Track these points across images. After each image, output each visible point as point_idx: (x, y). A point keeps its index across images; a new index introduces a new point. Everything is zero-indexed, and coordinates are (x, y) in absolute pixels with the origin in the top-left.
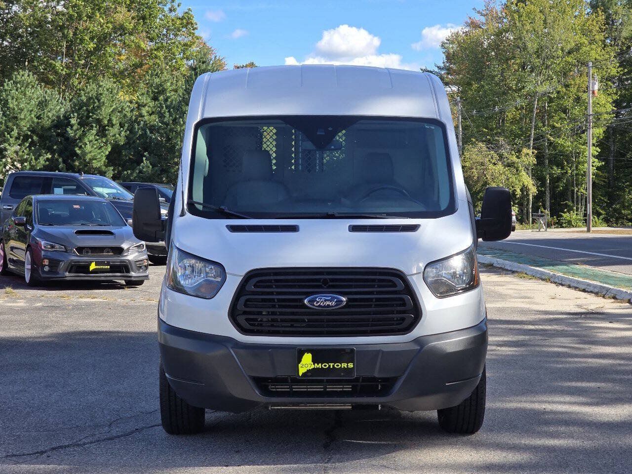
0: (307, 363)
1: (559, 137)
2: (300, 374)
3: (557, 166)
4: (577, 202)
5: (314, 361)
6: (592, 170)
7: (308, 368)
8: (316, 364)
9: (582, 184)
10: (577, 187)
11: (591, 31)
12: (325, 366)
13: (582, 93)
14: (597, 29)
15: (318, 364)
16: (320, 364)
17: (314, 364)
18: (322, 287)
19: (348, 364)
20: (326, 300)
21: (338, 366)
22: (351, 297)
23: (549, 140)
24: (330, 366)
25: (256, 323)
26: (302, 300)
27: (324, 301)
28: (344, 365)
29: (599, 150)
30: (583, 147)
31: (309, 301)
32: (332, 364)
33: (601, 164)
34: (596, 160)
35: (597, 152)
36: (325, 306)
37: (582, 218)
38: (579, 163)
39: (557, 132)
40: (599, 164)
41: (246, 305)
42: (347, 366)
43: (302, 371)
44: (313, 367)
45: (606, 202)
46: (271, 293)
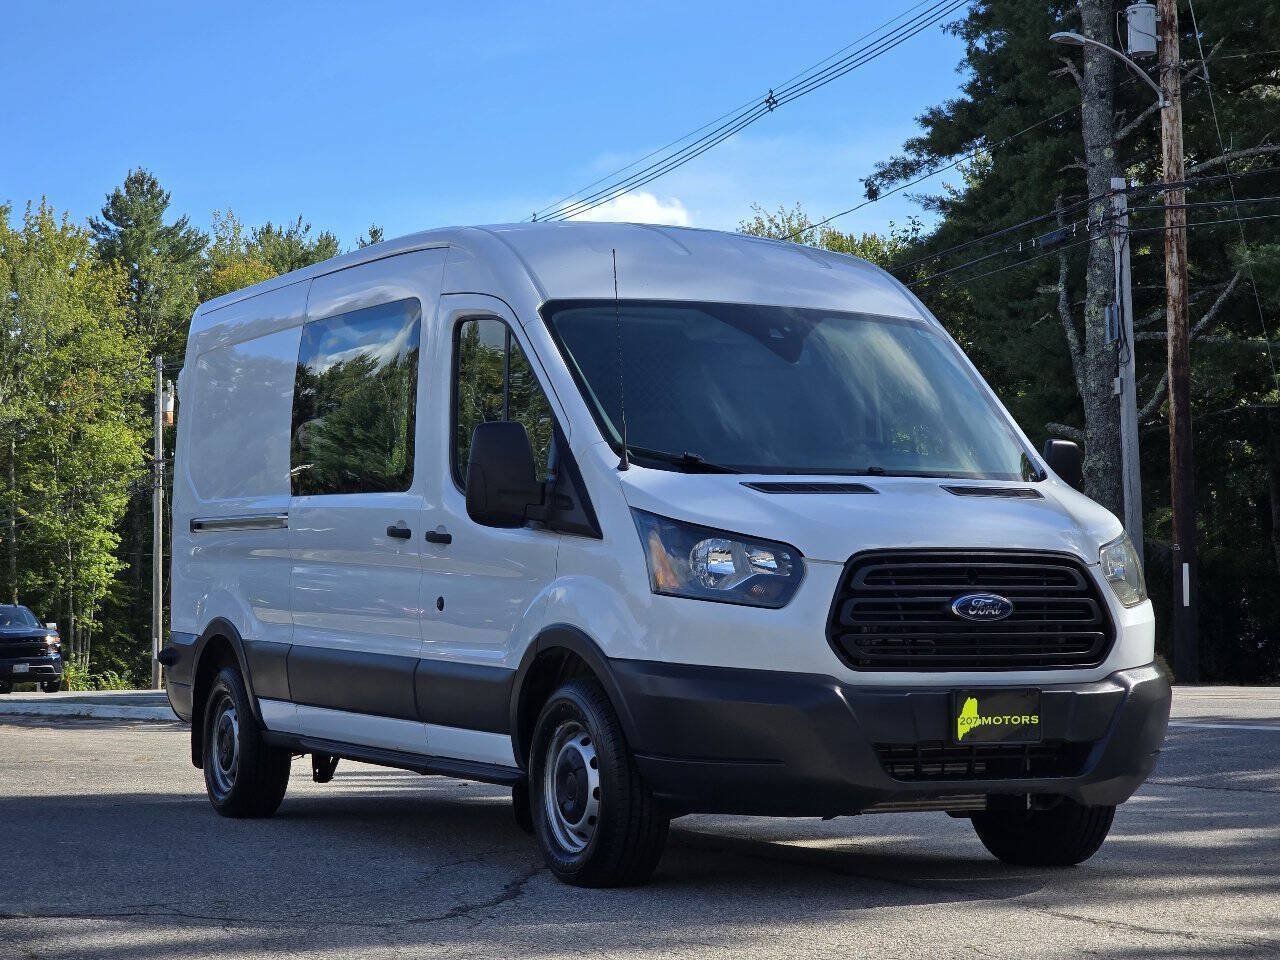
0: (969, 716)
1: (40, 510)
2: (960, 736)
3: (35, 571)
4: (75, 641)
5: (982, 712)
6: (107, 578)
7: (972, 726)
8: (984, 718)
9: (86, 607)
10: (75, 612)
11: (102, 302)
13: (87, 425)
14: (115, 297)
15: (987, 718)
16: (990, 718)
17: (980, 718)
19: (1030, 716)
20: (986, 605)
22: (1020, 598)
23: (18, 515)
24: (1004, 720)
26: (947, 604)
27: (981, 607)
28: (1025, 719)
29: (120, 539)
30: (89, 532)
31: (960, 608)
32: (1007, 718)
33: (123, 566)
34: (115, 559)
35: (116, 543)
36: (984, 616)
37: (87, 676)
38: (79, 564)
39: (35, 501)
40: (119, 568)
41: (856, 616)
42: (1030, 720)
43: (962, 730)
44: (979, 722)
45: (130, 644)
46: (889, 594)
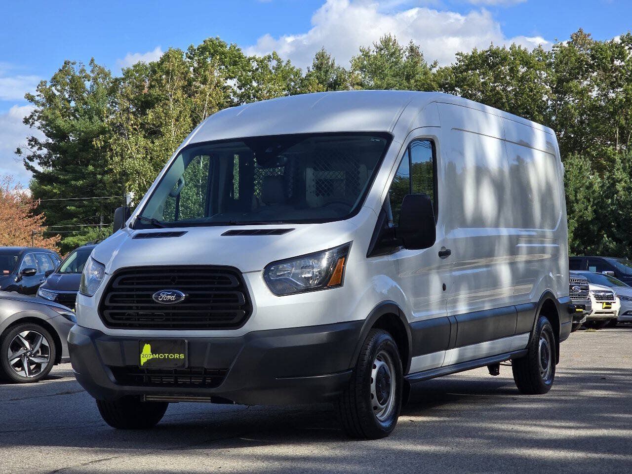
0: (147, 354)
2: (142, 364)
5: (153, 351)
7: (148, 359)
8: (154, 355)
12: (161, 356)
15: (156, 355)
16: (157, 355)
17: (152, 354)
18: (171, 284)
19: (179, 355)
20: (168, 295)
21: (171, 356)
22: (191, 292)
25: (124, 317)
26: (150, 296)
27: (166, 296)
28: (177, 356)
31: (155, 296)
32: (166, 355)
36: (166, 301)
41: (111, 301)
42: (179, 357)
43: (143, 360)
44: (152, 357)
46: (132, 290)
